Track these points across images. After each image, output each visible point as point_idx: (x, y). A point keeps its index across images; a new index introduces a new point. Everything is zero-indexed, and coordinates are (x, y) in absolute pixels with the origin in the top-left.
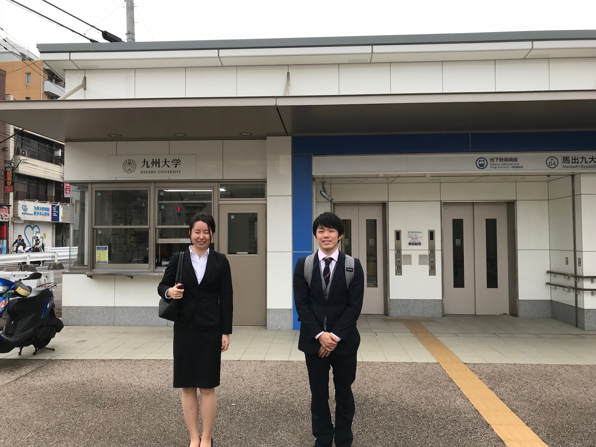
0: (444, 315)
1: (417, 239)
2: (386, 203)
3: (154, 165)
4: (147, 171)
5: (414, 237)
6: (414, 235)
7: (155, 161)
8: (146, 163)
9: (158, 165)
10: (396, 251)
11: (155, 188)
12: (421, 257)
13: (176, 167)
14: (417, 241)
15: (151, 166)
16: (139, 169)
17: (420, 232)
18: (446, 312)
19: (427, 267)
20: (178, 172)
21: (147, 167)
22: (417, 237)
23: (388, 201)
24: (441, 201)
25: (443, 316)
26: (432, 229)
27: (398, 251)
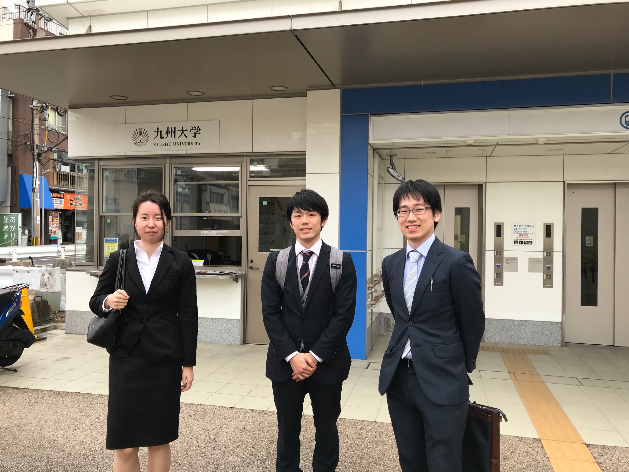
0: (565, 344)
1: (527, 235)
2: (482, 185)
3: (169, 135)
4: (161, 144)
5: (523, 232)
6: (523, 230)
7: (170, 129)
8: (159, 133)
9: (173, 135)
10: (496, 251)
11: (171, 164)
12: (532, 261)
13: (195, 137)
14: (526, 239)
15: (165, 136)
16: (151, 141)
17: (531, 226)
18: (567, 340)
19: (540, 276)
20: (198, 144)
21: (161, 138)
22: (527, 232)
23: (486, 182)
24: (564, 182)
25: (562, 346)
26: (548, 221)
27: (499, 251)
